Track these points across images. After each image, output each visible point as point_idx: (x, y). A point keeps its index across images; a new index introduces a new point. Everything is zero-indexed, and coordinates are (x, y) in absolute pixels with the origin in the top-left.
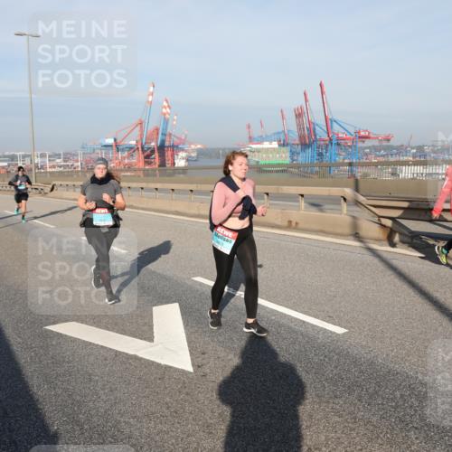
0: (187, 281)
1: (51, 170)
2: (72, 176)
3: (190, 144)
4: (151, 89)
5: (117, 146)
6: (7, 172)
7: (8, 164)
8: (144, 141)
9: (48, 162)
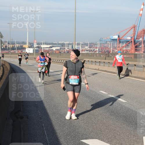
5: (120, 40)
6: (60, 52)
7: (60, 48)
8: (135, 37)
9: (81, 48)
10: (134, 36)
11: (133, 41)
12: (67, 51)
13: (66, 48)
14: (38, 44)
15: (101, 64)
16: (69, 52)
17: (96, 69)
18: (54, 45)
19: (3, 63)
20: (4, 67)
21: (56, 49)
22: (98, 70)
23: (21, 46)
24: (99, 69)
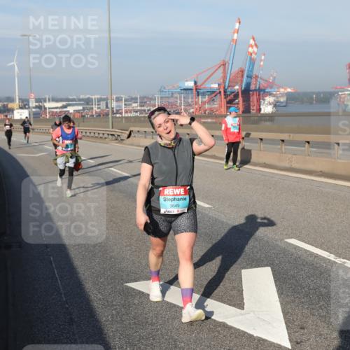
0: (279, 243)
1: (126, 115)
3: (279, 87)
4: (237, 26)
5: (197, 90)
6: (82, 116)
7: (83, 108)
8: (227, 85)
9: (124, 106)
10: (224, 82)
11: (222, 90)
12: (96, 112)
13: (95, 108)
14: (38, 100)
16: (100, 115)
18: (70, 102)
21: (74, 111)
23: (4, 106)
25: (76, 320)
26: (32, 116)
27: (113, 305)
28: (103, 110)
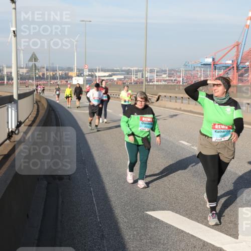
1: (157, 83)
2: (175, 89)
6: (123, 83)
7: (124, 77)
8: (239, 61)
9: (155, 76)
10: (237, 59)
11: (235, 66)
12: (134, 81)
13: (133, 77)
14: (90, 70)
15: (183, 101)
16: (137, 83)
17: (176, 109)
18: (114, 72)
19: (38, 99)
20: (39, 104)
21: (117, 79)
22: (180, 110)
23: (66, 74)
24: (181, 108)
25: (106, 236)
26: (85, 82)
27: (135, 227)
28: (139, 79)
